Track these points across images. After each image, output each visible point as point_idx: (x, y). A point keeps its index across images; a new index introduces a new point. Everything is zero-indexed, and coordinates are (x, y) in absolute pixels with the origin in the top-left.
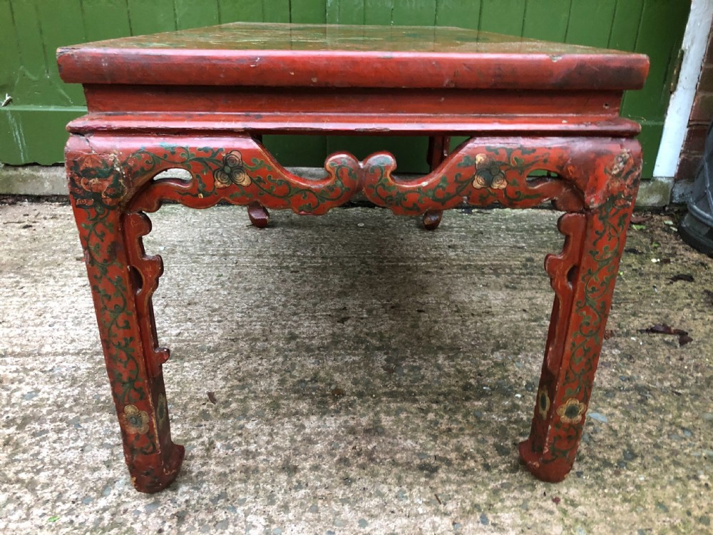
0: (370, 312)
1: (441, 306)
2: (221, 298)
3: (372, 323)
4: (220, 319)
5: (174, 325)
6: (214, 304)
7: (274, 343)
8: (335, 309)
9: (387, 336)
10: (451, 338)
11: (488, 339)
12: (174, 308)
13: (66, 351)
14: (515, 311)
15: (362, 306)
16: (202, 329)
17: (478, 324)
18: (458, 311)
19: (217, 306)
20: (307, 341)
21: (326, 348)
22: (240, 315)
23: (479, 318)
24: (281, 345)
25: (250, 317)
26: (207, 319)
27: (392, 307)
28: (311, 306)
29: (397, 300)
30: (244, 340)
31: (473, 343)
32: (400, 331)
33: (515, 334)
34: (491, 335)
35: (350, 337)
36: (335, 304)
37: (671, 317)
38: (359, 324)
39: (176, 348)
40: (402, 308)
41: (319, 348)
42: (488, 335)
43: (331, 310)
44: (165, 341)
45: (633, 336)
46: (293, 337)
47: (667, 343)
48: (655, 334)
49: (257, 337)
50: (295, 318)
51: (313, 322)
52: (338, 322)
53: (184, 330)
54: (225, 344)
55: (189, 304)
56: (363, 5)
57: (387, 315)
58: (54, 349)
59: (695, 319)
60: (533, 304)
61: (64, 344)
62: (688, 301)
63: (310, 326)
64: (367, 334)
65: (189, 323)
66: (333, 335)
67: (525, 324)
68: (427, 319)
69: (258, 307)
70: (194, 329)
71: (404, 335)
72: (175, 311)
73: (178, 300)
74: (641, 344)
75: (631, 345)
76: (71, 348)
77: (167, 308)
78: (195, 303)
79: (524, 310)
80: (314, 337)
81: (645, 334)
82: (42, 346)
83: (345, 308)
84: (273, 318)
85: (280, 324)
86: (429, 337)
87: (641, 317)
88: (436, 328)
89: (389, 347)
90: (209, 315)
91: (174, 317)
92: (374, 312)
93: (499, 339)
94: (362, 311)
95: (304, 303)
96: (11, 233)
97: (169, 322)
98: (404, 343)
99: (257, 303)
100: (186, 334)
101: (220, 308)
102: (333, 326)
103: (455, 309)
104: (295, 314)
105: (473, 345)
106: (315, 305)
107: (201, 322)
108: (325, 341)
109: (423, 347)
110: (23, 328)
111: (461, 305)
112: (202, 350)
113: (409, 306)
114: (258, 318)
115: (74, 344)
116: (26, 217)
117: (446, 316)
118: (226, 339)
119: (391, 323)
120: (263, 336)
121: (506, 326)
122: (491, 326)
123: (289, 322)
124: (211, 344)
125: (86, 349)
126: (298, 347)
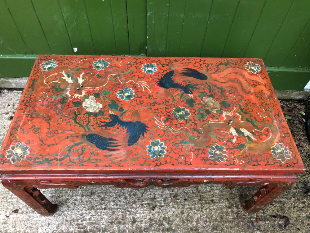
0: (165, 200)
1: (194, 195)
2: (104, 189)
3: (165, 210)
4: (105, 206)
5: (87, 212)
6: (102, 194)
7: (127, 225)
8: (151, 198)
9: (171, 220)
10: (196, 222)
11: (210, 223)
12: (86, 197)
13: (48, 231)
14: (224, 200)
15: (162, 196)
16: (98, 215)
17: (208, 211)
18: (200, 200)
19: (103, 196)
20: (139, 224)
21: (147, 229)
22: (113, 203)
23: (208, 206)
24: (130, 228)
25: (117, 205)
26: (100, 206)
27: (174, 197)
28: (140, 196)
29: (176, 191)
30: (115, 222)
31: (204, 225)
32: (177, 216)
33: (221, 218)
34: (212, 219)
35: (157, 221)
36: (150, 194)
37: (286, 205)
38: (160, 211)
39: (89, 230)
40: (178, 197)
41: (144, 229)
42: (211, 219)
43: (149, 199)
44: (85, 224)
45: (268, 220)
46: (134, 221)
47: (280, 226)
48: (276, 219)
49: (120, 221)
50: (134, 206)
51: (142, 209)
52: (152, 209)
53: (91, 216)
54: (108, 225)
55: (92, 194)
56: (167, 15)
57: (171, 204)
58: (43, 231)
59: (294, 207)
60: (231, 193)
61: (46, 227)
62: (295, 191)
63: (140, 213)
64: (163, 218)
65: (93, 210)
66: (150, 219)
67: (226, 210)
68: (188, 207)
69: (120, 196)
70: (95, 215)
71: (178, 219)
72: (86, 200)
73: (86, 190)
74: (270, 226)
75: (266, 227)
76: (49, 230)
77: (83, 198)
78: (94, 193)
79: (227, 198)
80: (142, 221)
81: (273, 218)
82: (38, 228)
83: (155, 198)
84: (126, 206)
85: (129, 211)
86: (188, 221)
87: (273, 205)
88: (191, 215)
89: (172, 229)
90: (101, 204)
91: (87, 205)
92: (167, 201)
93: (214, 222)
94: (161, 200)
95: (138, 193)
96: (5, 125)
97: (85, 209)
98: (178, 226)
99: (119, 193)
100: (93, 219)
101: (104, 197)
102: (150, 213)
103: (199, 198)
104: (135, 202)
105: (204, 227)
106: (143, 194)
107: (97, 209)
108: (147, 225)
109: (185, 229)
110: (28, 214)
111: (202, 195)
112: (100, 231)
113: (181, 196)
114: (120, 205)
115: (50, 227)
116: (9, 107)
117: (195, 204)
118: (108, 222)
119: (172, 211)
120: (123, 220)
121: (218, 211)
122: (212, 212)
123: (133, 210)
124: (103, 226)
125: (55, 230)
126: (136, 229)
